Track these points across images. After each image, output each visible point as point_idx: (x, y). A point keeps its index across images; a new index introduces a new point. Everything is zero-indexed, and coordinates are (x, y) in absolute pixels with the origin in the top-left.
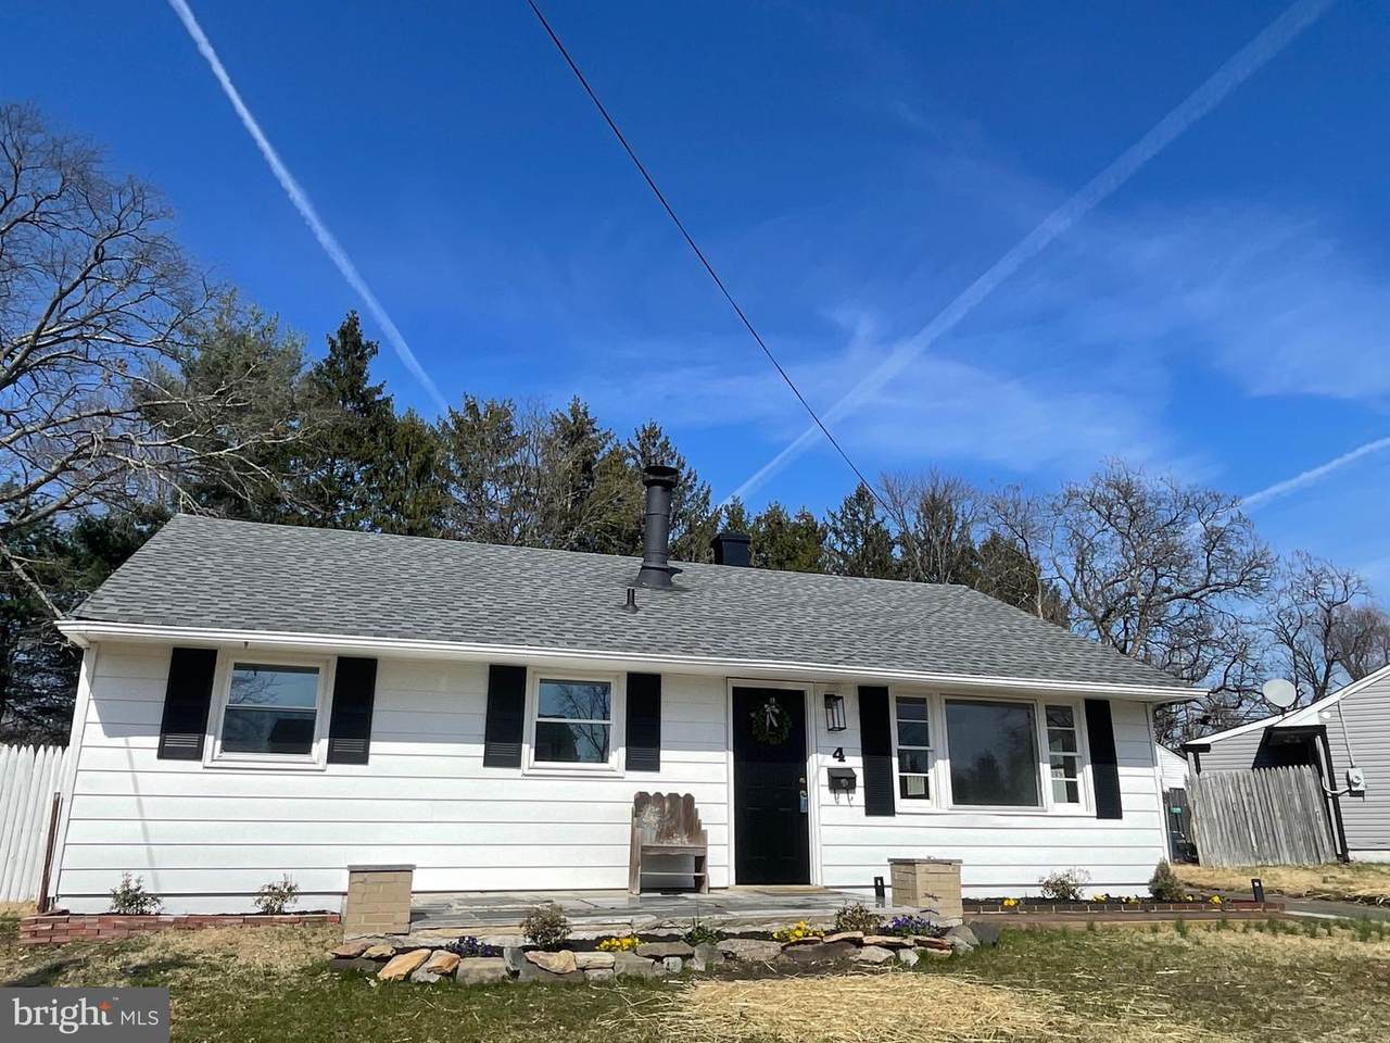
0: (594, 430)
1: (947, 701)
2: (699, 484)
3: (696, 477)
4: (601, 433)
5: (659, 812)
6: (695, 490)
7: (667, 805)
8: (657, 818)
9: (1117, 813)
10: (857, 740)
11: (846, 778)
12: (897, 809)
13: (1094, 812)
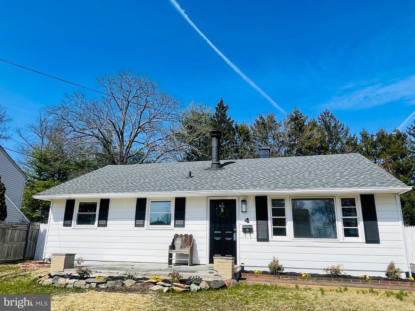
1: (292, 199)
2: (345, 127)
5: (182, 240)
7: (184, 238)
8: (181, 242)
9: (377, 241)
10: (254, 215)
11: (248, 229)
12: (270, 240)
13: (364, 240)
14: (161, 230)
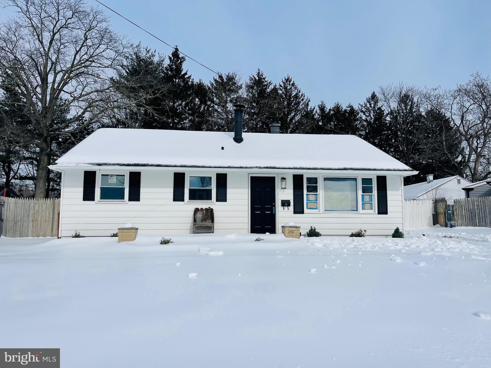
0: (266, 81)
1: (324, 178)
2: (306, 98)
3: (304, 96)
4: (269, 82)
6: (304, 101)
7: (204, 212)
8: (201, 215)
9: (386, 213)
10: (291, 192)
11: (287, 203)
12: (305, 212)
13: (377, 212)
14: (203, 205)
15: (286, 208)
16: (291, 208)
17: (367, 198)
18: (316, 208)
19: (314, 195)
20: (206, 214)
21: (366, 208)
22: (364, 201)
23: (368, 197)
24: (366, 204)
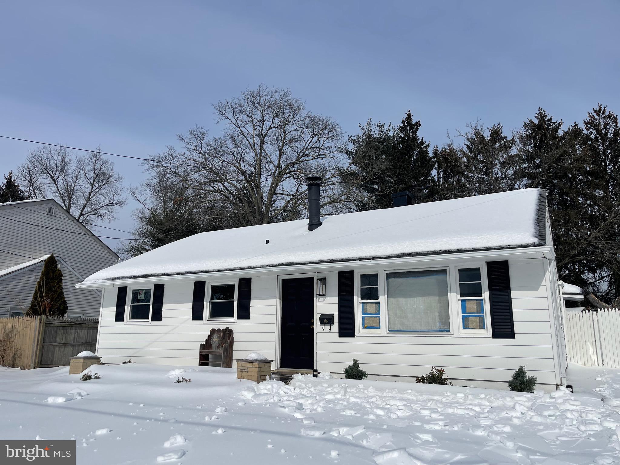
1: (388, 274)
7: (222, 334)
8: (218, 339)
9: (511, 335)
10: (336, 300)
11: (327, 319)
12: (356, 335)
13: (490, 334)
14: (221, 324)
15: (327, 327)
16: (336, 327)
17: (472, 306)
18: (379, 326)
19: (374, 304)
20: (224, 337)
21: (470, 326)
22: (467, 311)
23: (475, 305)
24: (470, 318)
